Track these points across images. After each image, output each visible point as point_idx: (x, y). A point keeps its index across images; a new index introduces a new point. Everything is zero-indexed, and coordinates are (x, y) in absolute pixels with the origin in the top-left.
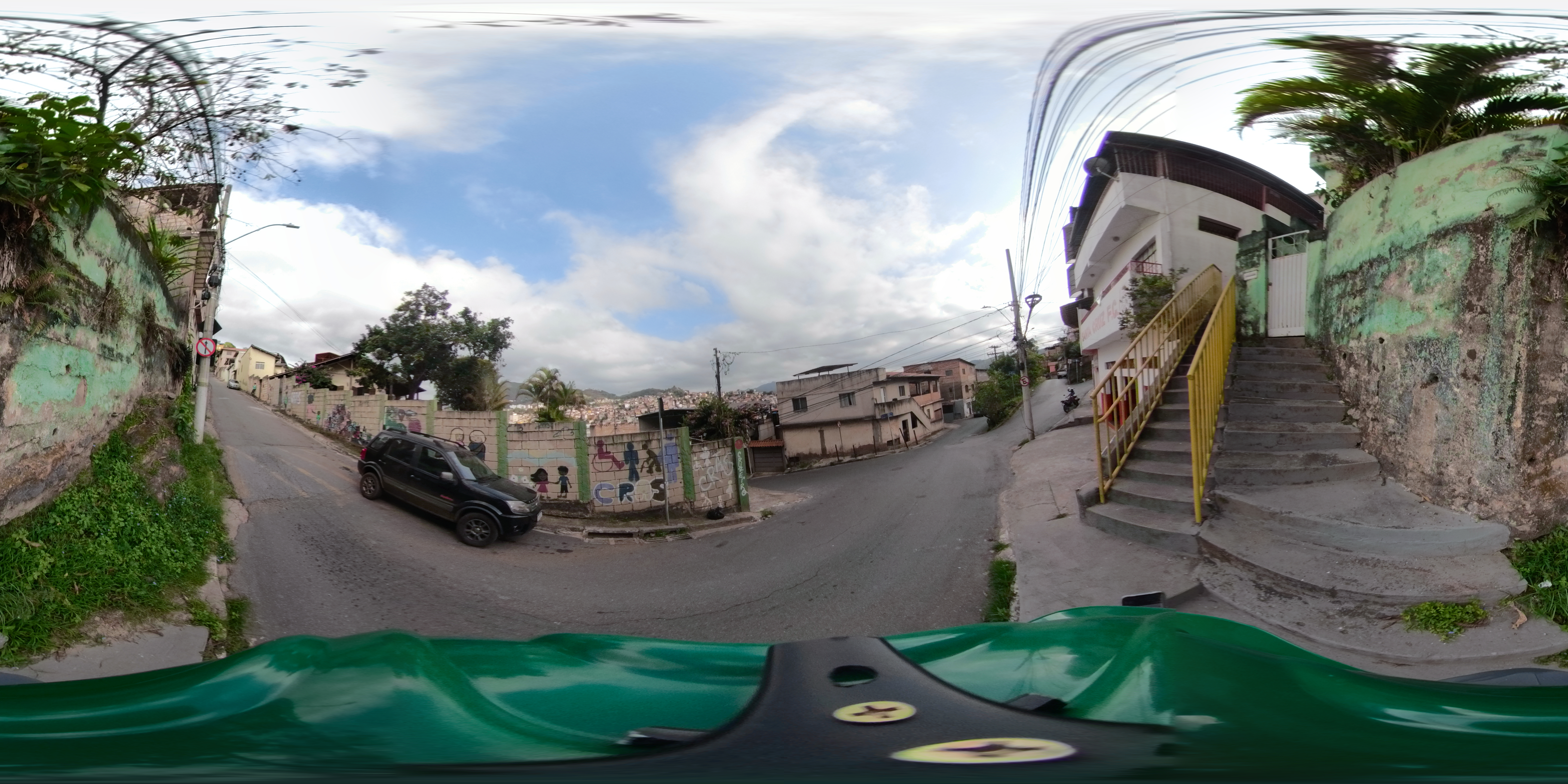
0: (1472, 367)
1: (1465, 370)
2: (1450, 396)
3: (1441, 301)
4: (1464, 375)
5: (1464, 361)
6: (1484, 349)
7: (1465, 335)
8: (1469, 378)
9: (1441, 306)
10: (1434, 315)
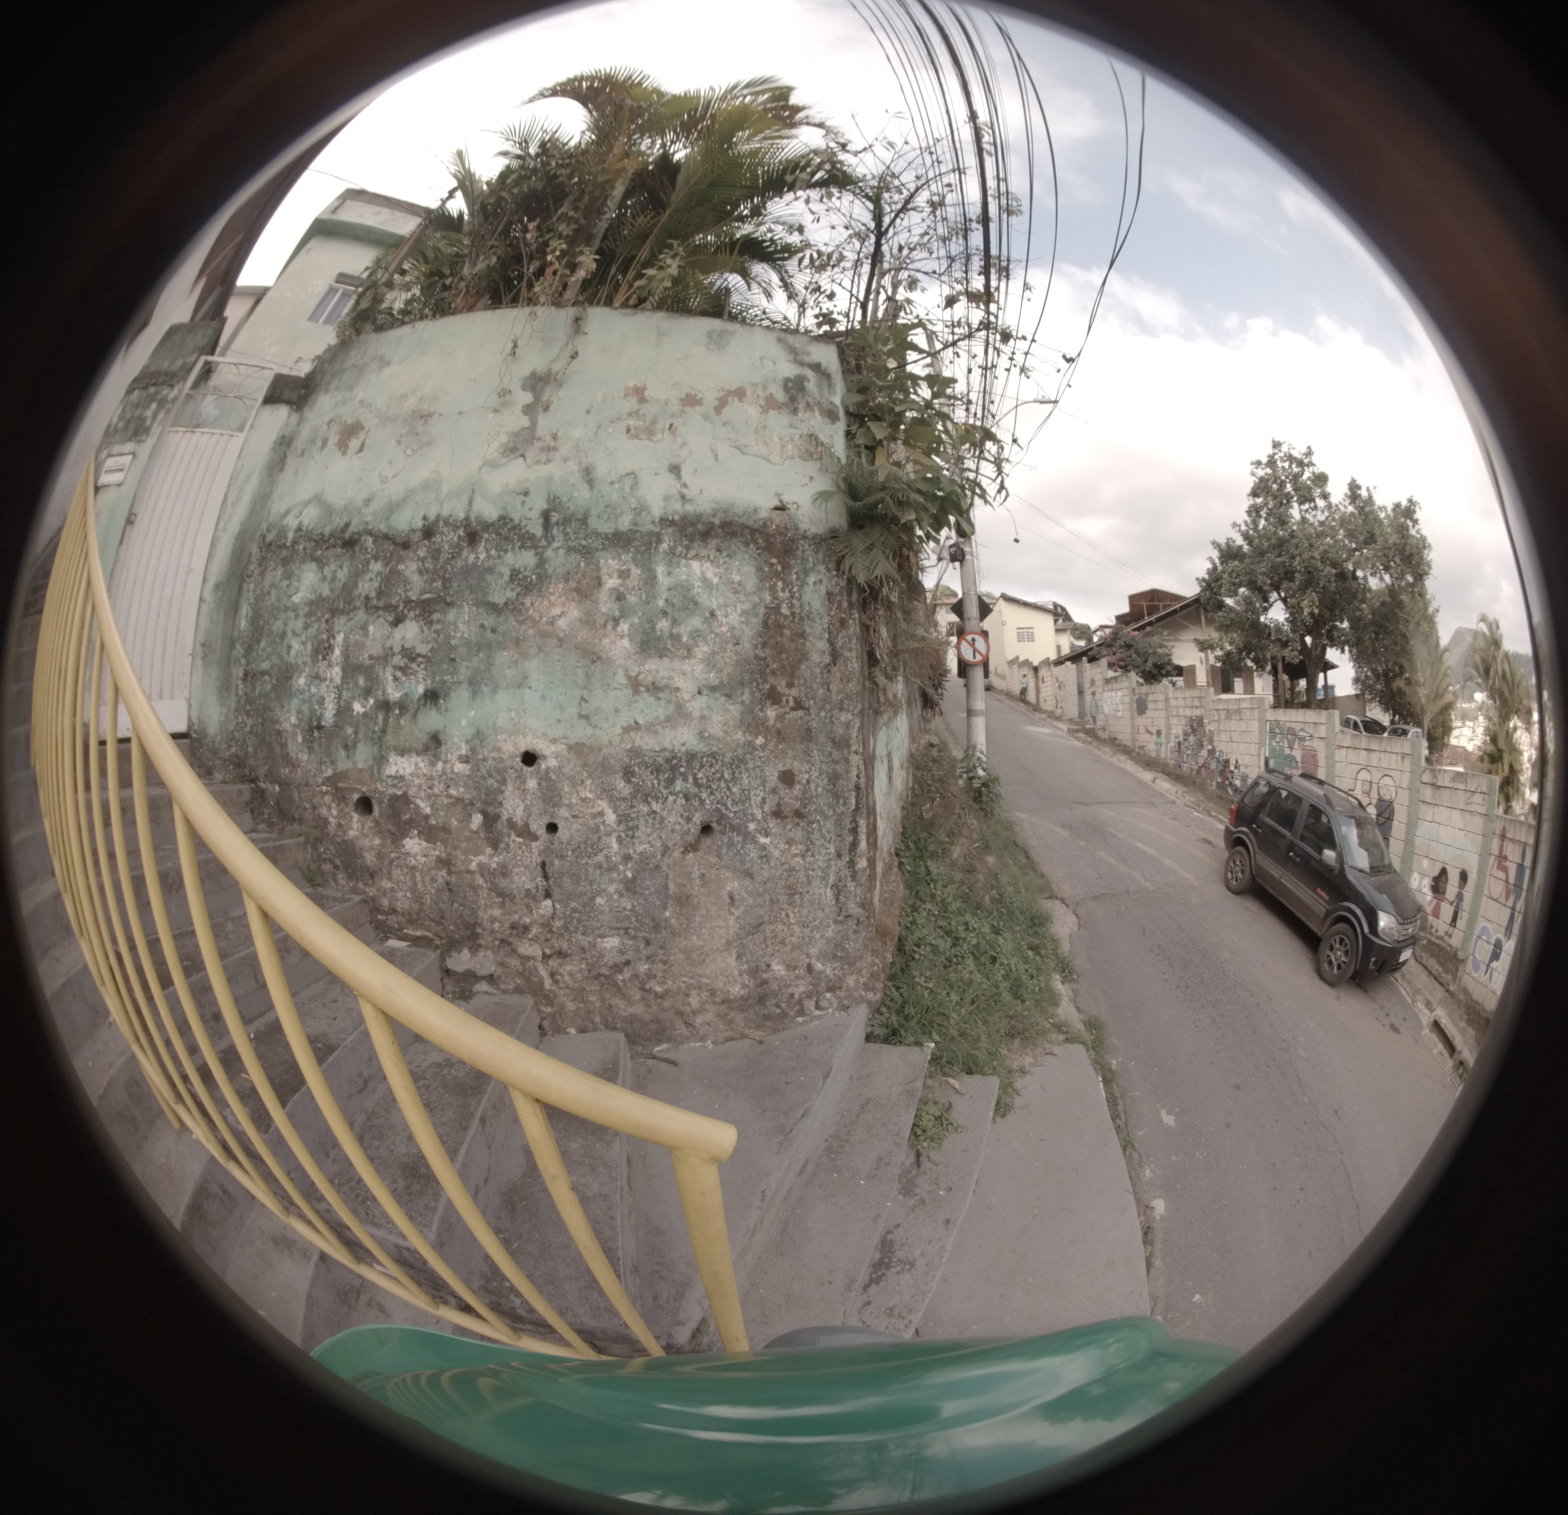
0: (791, 797)
1: (778, 805)
2: (754, 854)
3: (713, 678)
4: (777, 814)
5: (774, 791)
6: (806, 767)
7: (771, 746)
8: (786, 817)
9: (713, 689)
10: (696, 706)
